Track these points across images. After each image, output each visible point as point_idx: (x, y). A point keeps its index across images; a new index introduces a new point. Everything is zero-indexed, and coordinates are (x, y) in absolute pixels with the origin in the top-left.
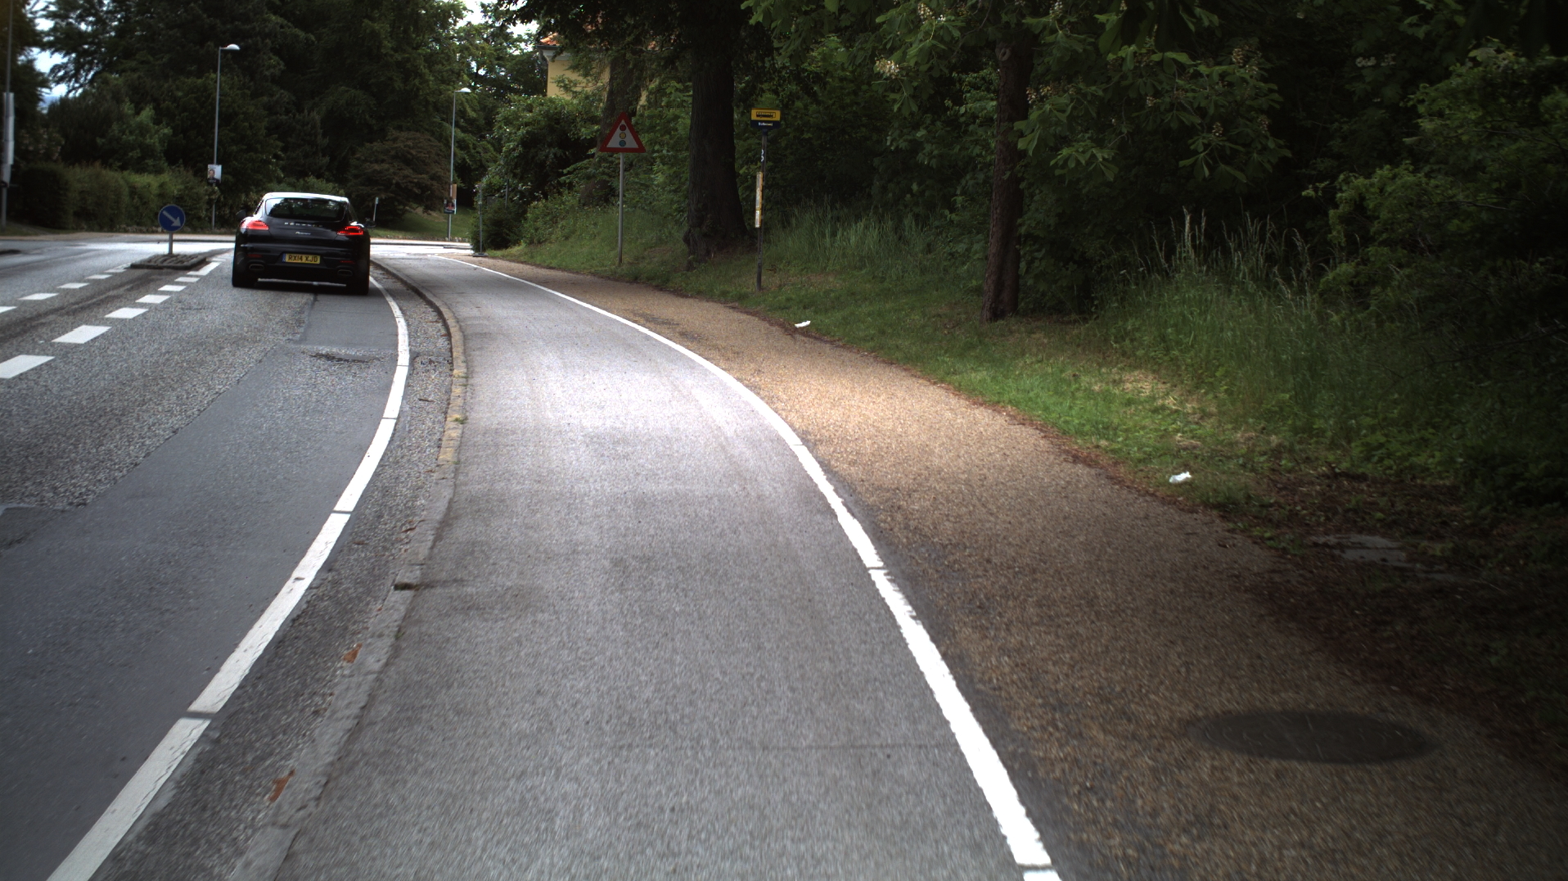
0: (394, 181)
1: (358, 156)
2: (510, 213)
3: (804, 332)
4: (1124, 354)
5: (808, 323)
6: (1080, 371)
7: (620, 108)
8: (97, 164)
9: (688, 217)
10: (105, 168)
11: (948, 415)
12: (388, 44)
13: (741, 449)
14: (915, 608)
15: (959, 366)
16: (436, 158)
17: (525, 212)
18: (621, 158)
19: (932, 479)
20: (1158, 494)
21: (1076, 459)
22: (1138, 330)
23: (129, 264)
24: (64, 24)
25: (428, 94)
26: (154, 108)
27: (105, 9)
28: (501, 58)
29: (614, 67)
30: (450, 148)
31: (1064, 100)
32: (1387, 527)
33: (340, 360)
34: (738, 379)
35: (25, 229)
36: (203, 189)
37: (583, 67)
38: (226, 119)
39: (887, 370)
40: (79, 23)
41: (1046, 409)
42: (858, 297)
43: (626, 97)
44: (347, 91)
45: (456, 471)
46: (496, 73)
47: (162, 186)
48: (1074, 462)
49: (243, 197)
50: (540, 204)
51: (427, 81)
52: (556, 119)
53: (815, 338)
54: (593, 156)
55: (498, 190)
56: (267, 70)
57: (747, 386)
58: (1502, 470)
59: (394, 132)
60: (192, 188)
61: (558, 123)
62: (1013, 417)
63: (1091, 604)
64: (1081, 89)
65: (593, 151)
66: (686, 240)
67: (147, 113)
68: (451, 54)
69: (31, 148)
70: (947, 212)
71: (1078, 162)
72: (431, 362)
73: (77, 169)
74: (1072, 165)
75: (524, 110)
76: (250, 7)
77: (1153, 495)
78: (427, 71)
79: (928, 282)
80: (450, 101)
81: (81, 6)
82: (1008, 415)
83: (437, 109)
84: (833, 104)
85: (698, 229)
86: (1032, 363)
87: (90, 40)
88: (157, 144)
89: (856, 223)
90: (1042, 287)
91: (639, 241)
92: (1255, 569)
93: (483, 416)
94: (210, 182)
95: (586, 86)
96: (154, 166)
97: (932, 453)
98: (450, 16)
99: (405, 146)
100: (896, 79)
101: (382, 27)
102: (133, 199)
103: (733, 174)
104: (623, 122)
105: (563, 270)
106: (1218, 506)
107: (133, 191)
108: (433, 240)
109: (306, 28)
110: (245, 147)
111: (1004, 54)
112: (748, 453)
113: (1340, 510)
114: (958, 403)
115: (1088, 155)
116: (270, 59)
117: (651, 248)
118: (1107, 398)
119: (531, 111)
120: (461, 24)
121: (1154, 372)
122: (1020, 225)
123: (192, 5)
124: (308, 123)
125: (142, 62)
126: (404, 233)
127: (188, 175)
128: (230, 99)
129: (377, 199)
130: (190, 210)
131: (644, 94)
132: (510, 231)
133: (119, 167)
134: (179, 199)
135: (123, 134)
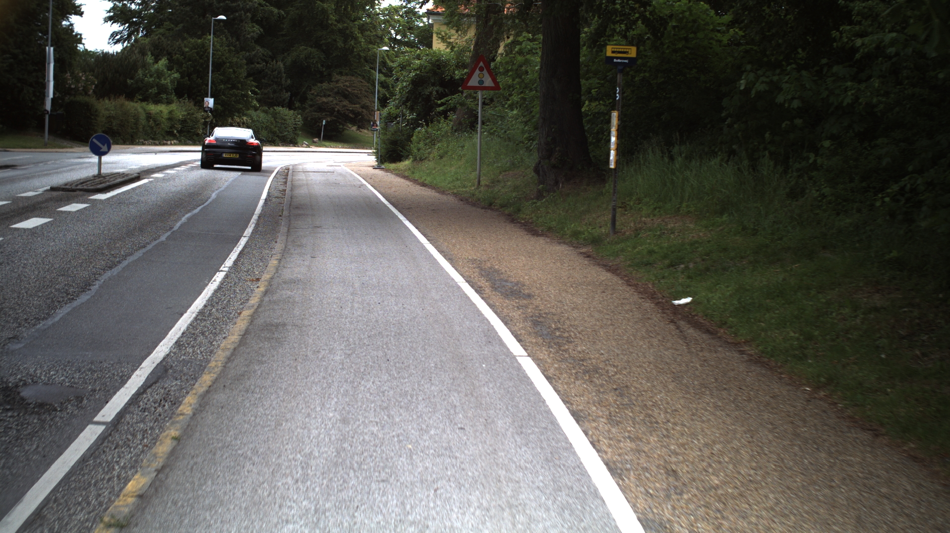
0: (336, 109)
1: (312, 92)
5: (688, 300)
8: (123, 97)
9: (538, 147)
10: (128, 100)
16: (366, 94)
23: (49, 188)
24: (120, 4)
26: (168, 59)
28: (411, 28)
29: (478, 23)
30: (375, 87)
35: (65, 144)
36: (200, 115)
38: (217, 66)
44: (306, 49)
46: (408, 37)
47: (171, 112)
50: (423, 130)
51: (360, 42)
54: (461, 92)
55: (396, 118)
56: (249, 34)
59: (337, 76)
67: (163, 62)
68: (378, 25)
73: (106, 101)
75: (414, 58)
80: (375, 55)
83: (366, 61)
85: (547, 161)
88: (169, 84)
91: (496, 164)
96: (166, 99)
99: (344, 86)
101: (329, 6)
102: (149, 121)
104: (481, 64)
107: (149, 116)
108: (363, 148)
109: (278, 7)
110: (230, 86)
116: (251, 26)
117: (505, 171)
119: (419, 60)
126: (342, 144)
127: (190, 105)
128: (220, 53)
129: (324, 121)
130: (191, 129)
131: (502, 45)
132: (403, 148)
133: (140, 99)
134: (183, 122)
135: (146, 77)
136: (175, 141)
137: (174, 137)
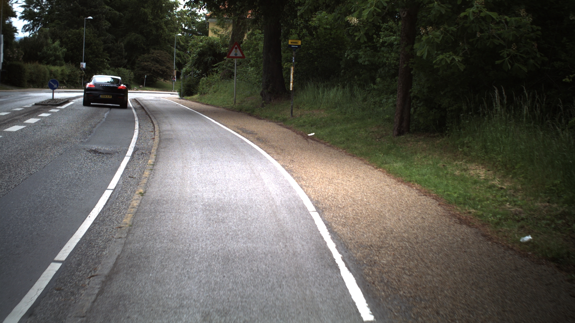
0: (152, 69)
1: (139, 59)
2: (194, 82)
3: (312, 138)
5: (313, 134)
6: (446, 163)
7: (236, 41)
8: (37, 62)
9: (262, 84)
10: (40, 64)
11: (387, 189)
12: (150, 17)
15: (387, 159)
16: (169, 60)
17: (199, 82)
18: (235, 61)
19: (389, 238)
20: (515, 248)
21: (461, 221)
22: (471, 142)
23: (34, 104)
24: (28, 9)
25: (165, 36)
26: (60, 41)
27: (44, 4)
28: (194, 23)
29: (234, 25)
30: (174, 56)
31: (438, 33)
33: (100, 153)
35: (8, 87)
36: (78, 72)
37: (222, 24)
38: (87, 45)
40: (34, 9)
42: (335, 121)
43: (238, 36)
44: (135, 35)
45: (129, 232)
46: (192, 28)
47: (62, 71)
48: (460, 223)
50: (205, 79)
51: (165, 31)
52: (212, 45)
53: (317, 141)
54: (225, 60)
55: (189, 73)
56: (104, 26)
57: (287, 170)
59: (153, 50)
60: (74, 72)
61: (213, 47)
62: (420, 191)
64: (446, 28)
65: (225, 58)
66: (261, 95)
67: (57, 43)
68: (175, 21)
69: (11, 56)
70: (372, 85)
71: (446, 62)
72: (142, 153)
73: (29, 64)
74: (444, 63)
75: (199, 42)
76: (97, 2)
78: (165, 27)
79: (365, 115)
80: (174, 38)
81: (35, 3)
82: (417, 189)
83: (169, 42)
85: (266, 90)
86: (421, 158)
87: (38, 15)
88: (61, 55)
89: (333, 89)
90: (421, 119)
91: (243, 94)
94: (81, 69)
95: (222, 31)
96: (60, 63)
98: (174, 7)
99: (157, 56)
100: (357, 26)
101: (148, 11)
102: (51, 75)
103: (280, 67)
104: (236, 46)
106: (553, 260)
107: (51, 73)
108: (167, 91)
109: (119, 11)
110: (94, 56)
111: (404, 14)
112: (288, 218)
114: (390, 181)
115: (451, 58)
116: (106, 22)
117: (248, 97)
118: (463, 179)
119: (202, 42)
120: (178, 9)
122: (411, 92)
123: (75, 2)
124: (119, 47)
125: (57, 24)
126: (156, 89)
127: (73, 67)
128: (89, 38)
129: (146, 76)
130: (74, 80)
131: (246, 35)
132: (193, 89)
133: (46, 63)
134: (69, 76)
135: (48, 51)
136: (65, 87)
137: (64, 84)
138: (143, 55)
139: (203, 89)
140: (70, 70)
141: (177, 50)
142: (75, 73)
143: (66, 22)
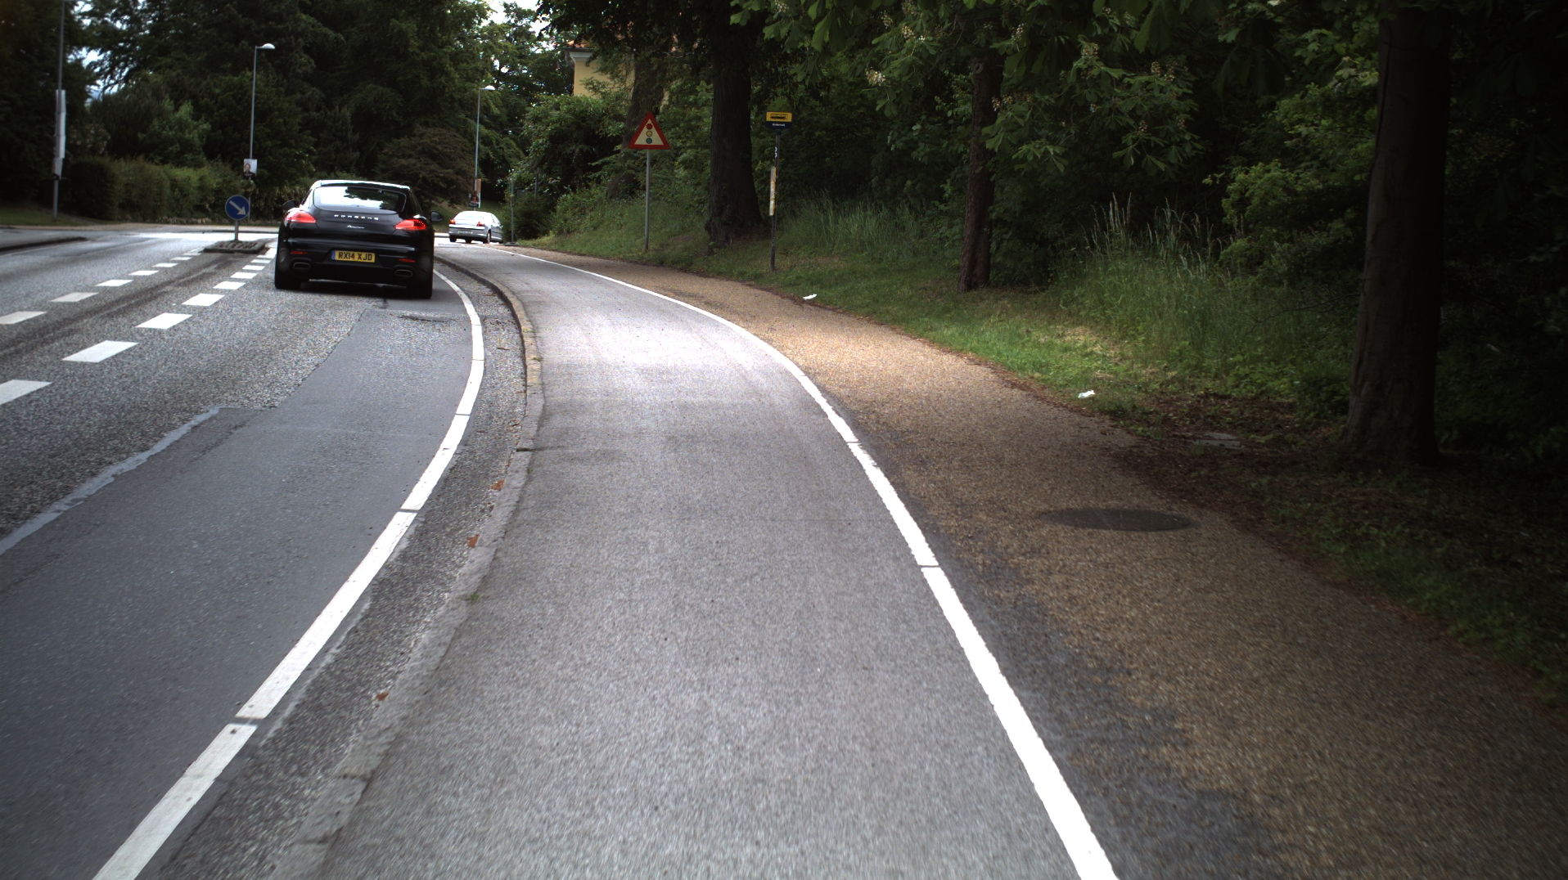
0: (421, 176)
1: (386, 151)
2: (539, 205)
3: (811, 302)
4: (1070, 314)
5: (815, 295)
6: (1032, 328)
7: (643, 107)
8: (141, 158)
9: (709, 207)
10: (148, 162)
11: (922, 358)
12: (415, 43)
13: (757, 377)
14: (876, 461)
15: (936, 324)
16: (462, 153)
17: (555, 204)
18: (647, 154)
19: (901, 396)
20: (1069, 406)
21: (1014, 385)
22: (1082, 296)
23: (200, 248)
24: (101, 22)
25: (453, 91)
26: (192, 104)
27: (139, 8)
28: (523, 56)
29: (638, 69)
30: (475, 143)
31: (1023, 108)
32: (1233, 427)
33: (423, 320)
34: (755, 334)
35: (74, 220)
36: (239, 182)
37: (610, 69)
38: (261, 116)
39: (878, 328)
40: (115, 21)
41: (999, 354)
42: (858, 275)
43: (649, 96)
44: (375, 89)
45: (543, 390)
46: (518, 70)
47: (201, 179)
48: (1012, 388)
49: (278, 191)
50: (569, 197)
51: (453, 79)
52: (583, 117)
53: (820, 307)
54: (618, 151)
55: (528, 184)
56: (300, 67)
58: (1325, 388)
59: (421, 128)
60: (230, 181)
61: (584, 121)
62: (972, 360)
63: (998, 461)
64: (1037, 98)
65: (619, 147)
66: (708, 228)
67: (186, 109)
68: (475, 52)
69: (79, 143)
71: (1035, 157)
72: (498, 323)
73: (122, 163)
74: (1030, 158)
76: (283, 7)
77: (1066, 406)
78: (452, 69)
79: (919, 262)
80: (474, 98)
81: (117, 5)
82: (969, 359)
83: (462, 106)
84: (842, 106)
85: (718, 218)
86: (995, 322)
87: (125, 38)
88: (197, 139)
90: (1009, 263)
91: (663, 230)
92: (1122, 445)
93: (553, 356)
94: (246, 176)
96: (192, 160)
97: (904, 380)
98: (474, 16)
99: (431, 142)
100: (882, 87)
101: (409, 26)
102: (175, 191)
103: (748, 165)
104: (650, 122)
105: (595, 256)
106: (1110, 412)
107: (174, 184)
110: (279, 142)
111: (977, 68)
112: (763, 380)
113: (1202, 416)
115: (1042, 150)
116: (301, 57)
117: (674, 236)
118: (1049, 346)
119: (558, 109)
120: (485, 23)
121: (1091, 328)
122: (992, 212)
124: (339, 120)
125: (178, 59)
127: (227, 169)
128: (265, 96)
131: (666, 95)
132: (539, 222)
133: (160, 161)
134: (218, 192)
135: (164, 129)
136: (207, 219)
137: (205, 213)
138: (396, 141)
139: (566, 221)
140: (220, 177)
141: (482, 127)
142: (232, 184)
143: (205, 54)
